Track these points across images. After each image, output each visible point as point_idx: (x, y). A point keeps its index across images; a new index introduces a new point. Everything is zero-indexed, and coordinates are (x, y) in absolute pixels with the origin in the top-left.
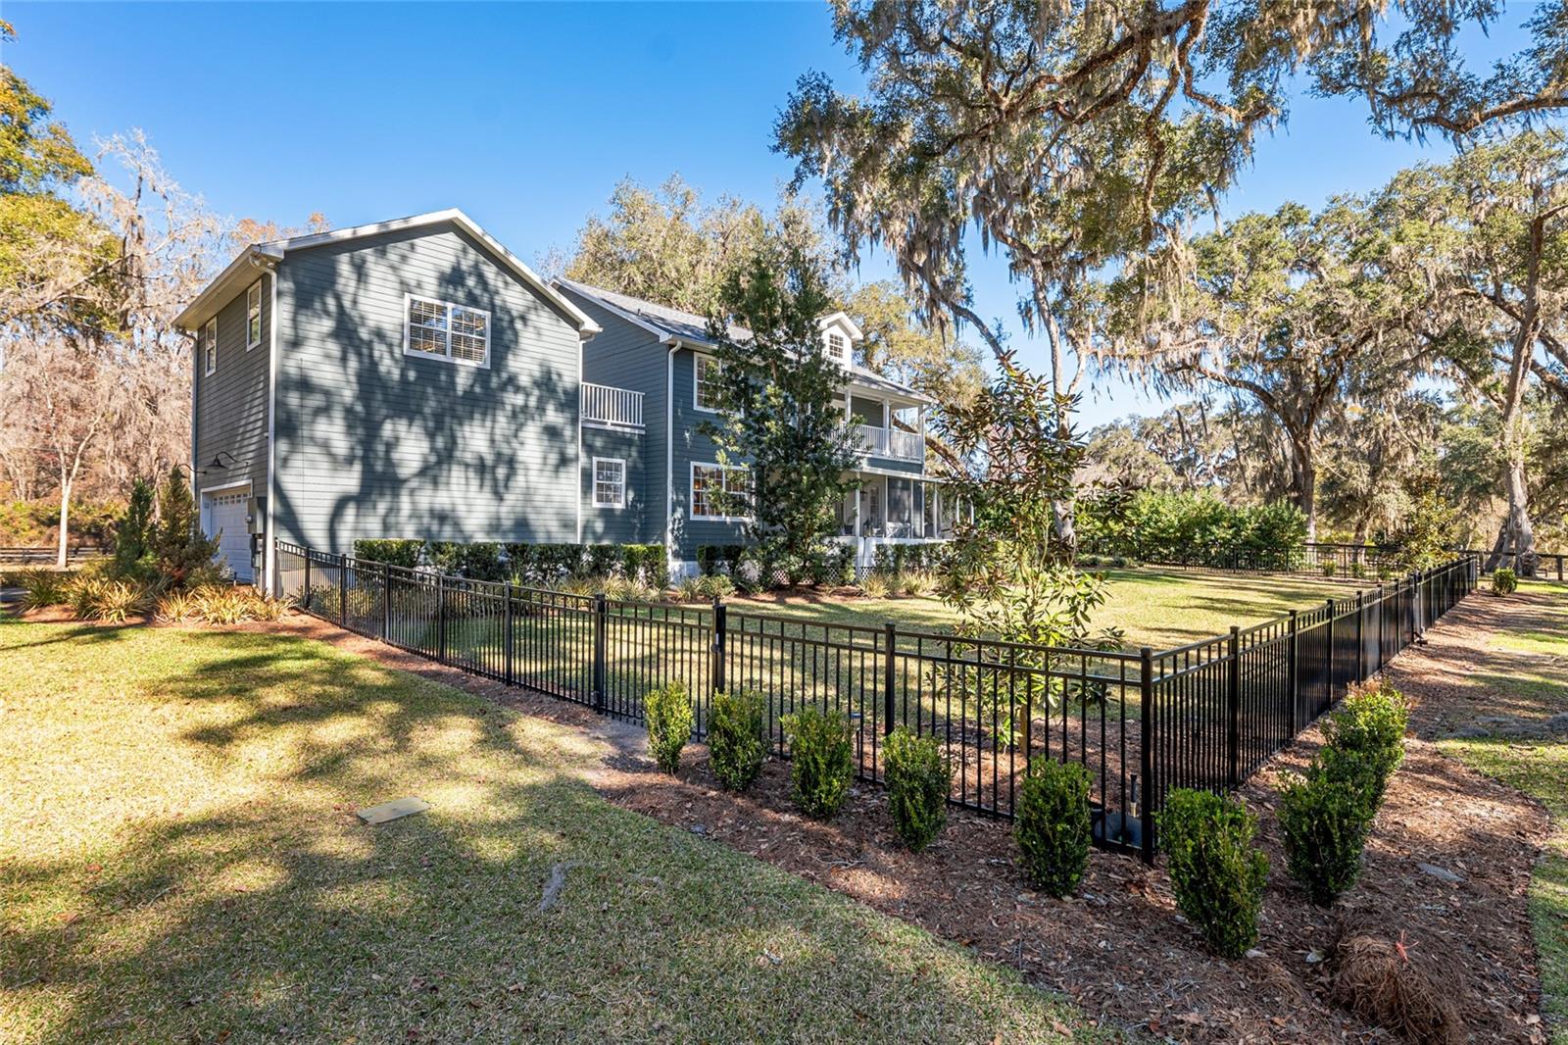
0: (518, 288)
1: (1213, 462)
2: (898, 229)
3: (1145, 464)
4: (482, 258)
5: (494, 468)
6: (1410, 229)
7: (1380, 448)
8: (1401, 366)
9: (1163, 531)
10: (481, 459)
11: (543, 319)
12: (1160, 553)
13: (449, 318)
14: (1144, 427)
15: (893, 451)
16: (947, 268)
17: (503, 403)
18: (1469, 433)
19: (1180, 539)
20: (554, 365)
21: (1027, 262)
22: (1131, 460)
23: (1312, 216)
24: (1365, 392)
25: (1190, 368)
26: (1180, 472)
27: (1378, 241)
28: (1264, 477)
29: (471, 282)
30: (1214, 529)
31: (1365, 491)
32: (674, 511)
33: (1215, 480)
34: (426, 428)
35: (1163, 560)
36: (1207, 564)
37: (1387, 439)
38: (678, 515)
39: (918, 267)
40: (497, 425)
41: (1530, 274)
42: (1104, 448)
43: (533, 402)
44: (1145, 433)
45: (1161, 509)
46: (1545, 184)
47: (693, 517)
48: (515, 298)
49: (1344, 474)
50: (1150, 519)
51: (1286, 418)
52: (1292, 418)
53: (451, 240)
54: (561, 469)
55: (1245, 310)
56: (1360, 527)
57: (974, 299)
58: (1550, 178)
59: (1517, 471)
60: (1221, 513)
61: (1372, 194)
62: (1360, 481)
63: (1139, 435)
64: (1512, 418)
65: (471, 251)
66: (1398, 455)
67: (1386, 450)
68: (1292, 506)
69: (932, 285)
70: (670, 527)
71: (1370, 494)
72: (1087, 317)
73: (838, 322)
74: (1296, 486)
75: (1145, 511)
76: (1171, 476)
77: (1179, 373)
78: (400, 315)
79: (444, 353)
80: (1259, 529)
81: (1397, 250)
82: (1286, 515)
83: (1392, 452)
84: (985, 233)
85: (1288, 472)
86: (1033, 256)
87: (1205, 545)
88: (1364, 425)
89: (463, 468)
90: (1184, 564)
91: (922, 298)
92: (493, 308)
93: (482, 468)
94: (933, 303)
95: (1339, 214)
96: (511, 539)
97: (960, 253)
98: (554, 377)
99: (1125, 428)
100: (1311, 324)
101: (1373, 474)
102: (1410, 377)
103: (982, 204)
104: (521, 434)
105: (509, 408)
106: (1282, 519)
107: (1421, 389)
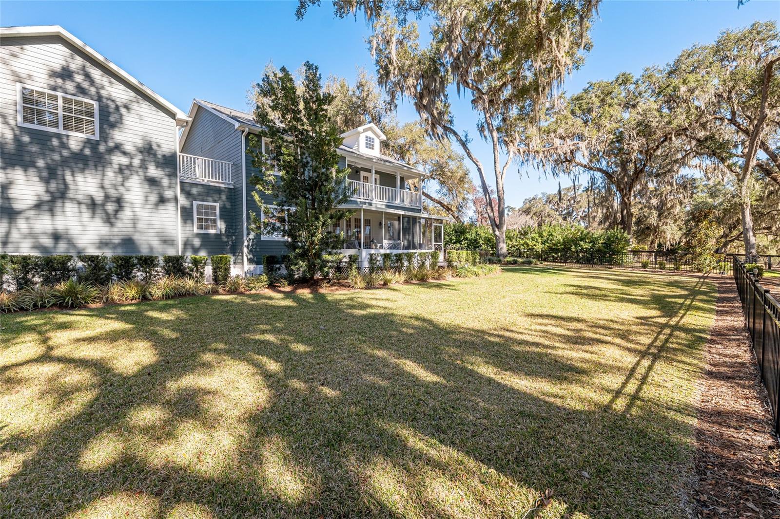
0: (122, 87)
1: (580, 214)
2: (412, 83)
3: (549, 215)
4: (88, 64)
5: (103, 205)
6: (691, 78)
7: (663, 203)
8: (676, 161)
9: (554, 245)
10: (92, 199)
11: (145, 108)
12: (553, 257)
13: (60, 102)
14: (549, 198)
15: (402, 201)
16: (439, 105)
17: (111, 164)
18: (702, 198)
19: (564, 249)
20: (153, 140)
21: (480, 98)
22: (543, 213)
23: (634, 80)
24: (657, 175)
25: (570, 161)
26: (565, 219)
27: (673, 84)
28: (606, 218)
29: (79, 78)
30: (582, 243)
31: (655, 225)
32: (248, 234)
33: (581, 222)
34: (41, 178)
35: (554, 260)
36: (578, 262)
37: (666, 200)
38: (251, 236)
39: (424, 105)
40: (106, 178)
41: (763, 97)
42: (530, 208)
43: (136, 162)
44: (549, 201)
45: (554, 233)
46: (763, 55)
47: (264, 238)
48: (118, 93)
49: (645, 216)
50: (548, 239)
51: (618, 187)
52: (622, 186)
53: (60, 48)
54: (161, 207)
55: (599, 127)
56: (652, 242)
57: (454, 122)
58: (766, 51)
59: (748, 210)
60: (585, 235)
61: (667, 65)
62: (653, 220)
63: (546, 202)
64: (746, 181)
65: (78, 58)
66: (672, 207)
67: (666, 204)
68: (622, 231)
69: (432, 115)
70: (246, 243)
71: (658, 226)
72: (515, 132)
73: (370, 129)
74: (623, 222)
75: (545, 235)
76: (561, 220)
77: (564, 164)
78: (13, 98)
79: (57, 127)
80: (605, 243)
81: (683, 89)
82: (619, 236)
83: (669, 205)
84: (458, 84)
85: (619, 215)
86: (483, 94)
87: (577, 252)
88: (656, 193)
89: (76, 206)
90: (565, 262)
91: (428, 124)
92: (99, 98)
93: (93, 205)
94: (433, 126)
95: (649, 77)
96: (120, 252)
97: (446, 96)
98: (155, 147)
99: (540, 199)
100: (635, 132)
101: (659, 216)
102: (680, 167)
103: (456, 67)
104: (126, 184)
105: (116, 166)
106: (617, 238)
107: (685, 174)
